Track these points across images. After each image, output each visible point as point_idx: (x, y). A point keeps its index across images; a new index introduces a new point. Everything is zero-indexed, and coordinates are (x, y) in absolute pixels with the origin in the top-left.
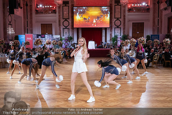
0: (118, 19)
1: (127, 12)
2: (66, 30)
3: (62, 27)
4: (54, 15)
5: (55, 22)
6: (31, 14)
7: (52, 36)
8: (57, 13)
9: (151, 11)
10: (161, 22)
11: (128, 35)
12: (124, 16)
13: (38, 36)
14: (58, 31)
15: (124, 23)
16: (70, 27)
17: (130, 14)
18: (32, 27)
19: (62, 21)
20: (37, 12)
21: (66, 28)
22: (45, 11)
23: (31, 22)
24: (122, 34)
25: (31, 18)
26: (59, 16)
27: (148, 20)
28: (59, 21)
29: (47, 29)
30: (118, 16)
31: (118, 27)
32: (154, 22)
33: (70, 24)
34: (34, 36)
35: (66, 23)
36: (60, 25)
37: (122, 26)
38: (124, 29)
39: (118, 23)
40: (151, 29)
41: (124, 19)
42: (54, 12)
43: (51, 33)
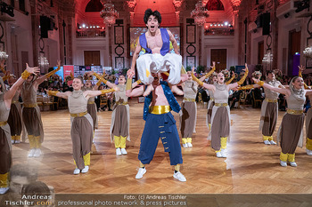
0: (191, 44)
1: (203, 35)
2: (119, 60)
3: (114, 56)
4: (102, 38)
5: (104, 48)
6: (70, 37)
7: (101, 67)
8: (107, 36)
9: (236, 34)
10: (250, 48)
11: (205, 66)
12: (200, 40)
13: (81, 68)
14: (109, 62)
15: (200, 50)
16: (125, 55)
17: (207, 37)
18: (71, 55)
19: (114, 46)
20: (79, 34)
21: (120, 56)
22: (90, 33)
23: (70, 49)
24: (197, 65)
25: (70, 44)
26: (110, 40)
27: (232, 46)
28: (110, 47)
29: (92, 58)
30: (191, 39)
31: (191, 55)
32: (240, 48)
33: (126, 51)
34: (76, 68)
35: (119, 50)
36: (111, 53)
37: (197, 54)
38: (200, 57)
39: (191, 50)
40: (237, 59)
41: (200, 44)
42: (103, 34)
43: (98, 64)
